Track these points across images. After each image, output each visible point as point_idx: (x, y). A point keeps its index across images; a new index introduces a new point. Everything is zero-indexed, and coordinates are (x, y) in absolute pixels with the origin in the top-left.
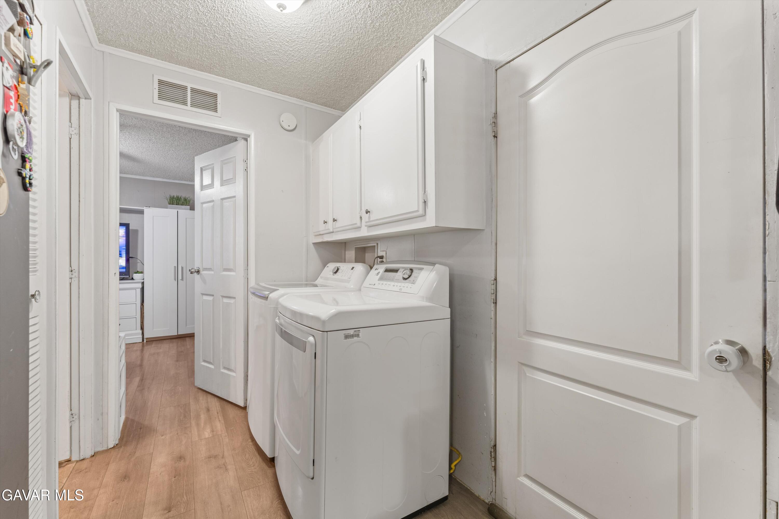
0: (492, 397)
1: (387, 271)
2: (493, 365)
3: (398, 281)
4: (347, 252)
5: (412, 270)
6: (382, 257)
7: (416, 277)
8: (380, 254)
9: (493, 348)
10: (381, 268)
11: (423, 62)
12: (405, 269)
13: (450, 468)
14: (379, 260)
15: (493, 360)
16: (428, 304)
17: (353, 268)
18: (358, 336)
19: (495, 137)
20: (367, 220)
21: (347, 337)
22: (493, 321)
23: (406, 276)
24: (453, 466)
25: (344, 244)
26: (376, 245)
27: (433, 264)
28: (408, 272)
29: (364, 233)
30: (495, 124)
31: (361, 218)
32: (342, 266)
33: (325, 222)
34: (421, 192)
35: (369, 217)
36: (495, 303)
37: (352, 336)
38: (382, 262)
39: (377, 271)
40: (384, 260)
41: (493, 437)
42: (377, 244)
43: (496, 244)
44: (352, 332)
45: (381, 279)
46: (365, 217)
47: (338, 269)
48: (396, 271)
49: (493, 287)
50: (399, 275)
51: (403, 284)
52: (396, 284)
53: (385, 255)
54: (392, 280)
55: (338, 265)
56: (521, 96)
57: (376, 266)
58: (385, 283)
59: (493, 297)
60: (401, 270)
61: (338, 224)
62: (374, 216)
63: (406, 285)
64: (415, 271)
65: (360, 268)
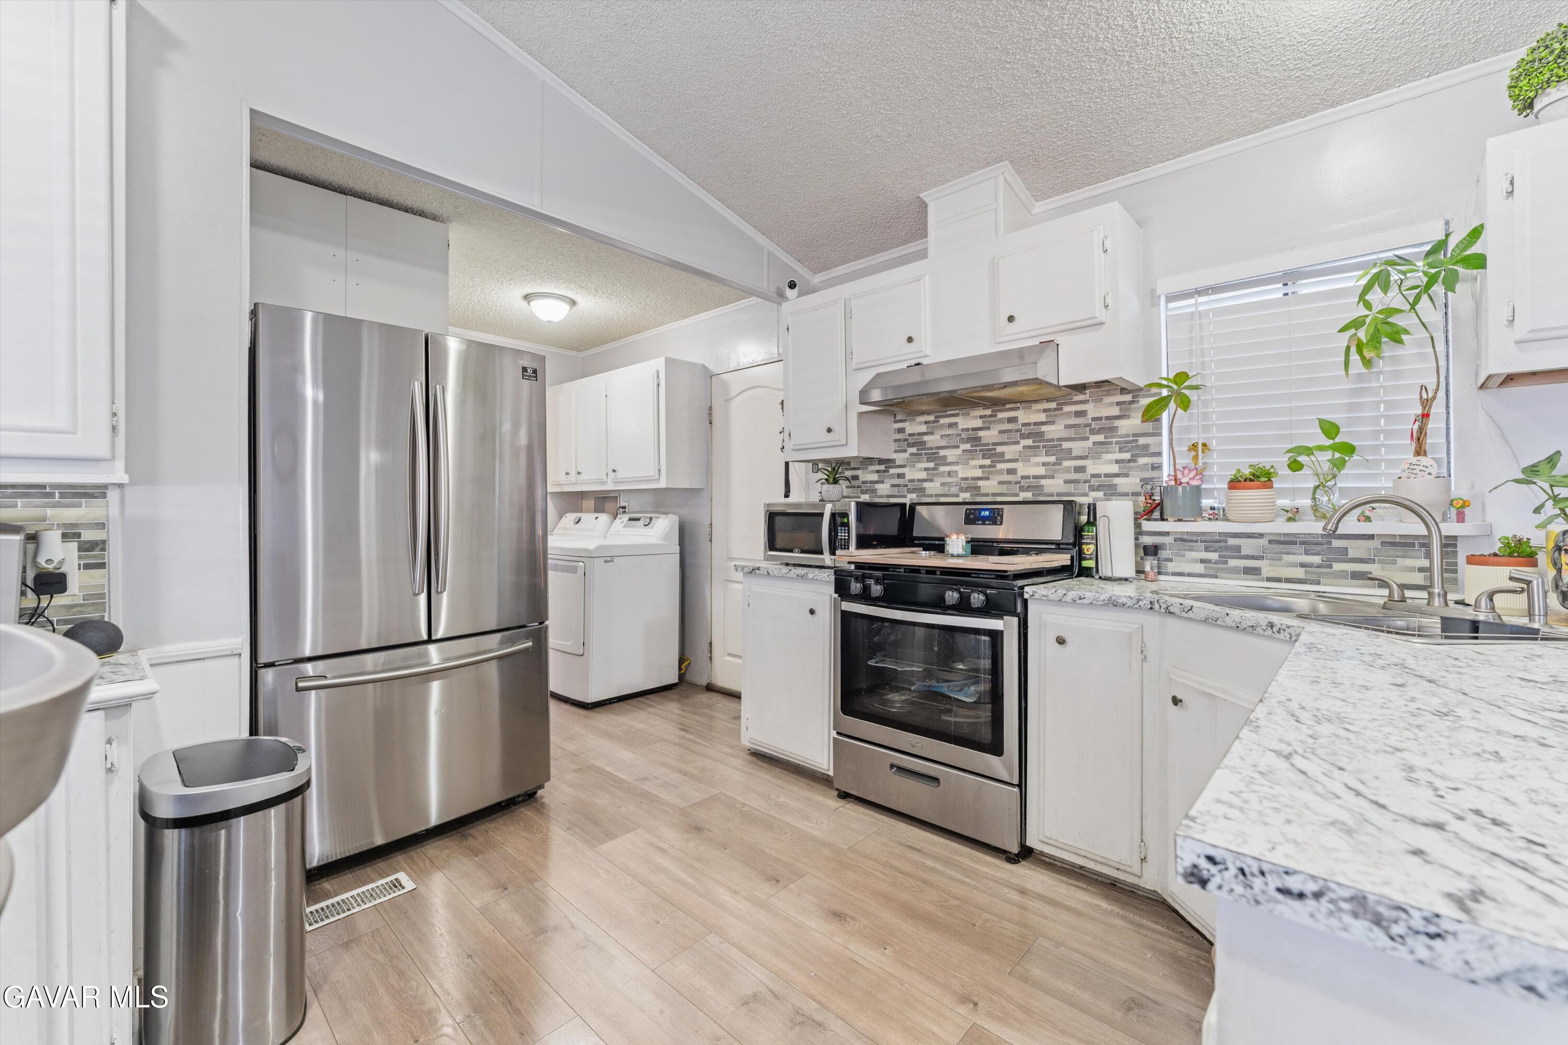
0: (709, 608)
1: (630, 519)
2: (709, 585)
3: (640, 527)
4: (584, 502)
5: (651, 519)
6: (624, 508)
7: (654, 524)
8: (622, 504)
9: (710, 573)
10: (625, 518)
11: (658, 372)
12: (646, 518)
13: (680, 669)
14: (621, 510)
15: (709, 582)
16: (664, 543)
17: (597, 518)
18: (613, 561)
19: (711, 423)
20: (614, 477)
21: (606, 562)
22: (709, 554)
23: (646, 523)
24: (683, 667)
25: (582, 495)
26: (618, 495)
27: (667, 514)
28: (648, 520)
29: (610, 486)
30: (710, 414)
31: (607, 474)
32: (585, 517)
33: (567, 474)
34: (657, 464)
35: (616, 475)
36: (711, 541)
37: (609, 561)
38: (625, 512)
39: (621, 520)
40: (627, 510)
41: (709, 637)
42: (620, 495)
43: (711, 499)
44: (609, 559)
45: (625, 526)
46: (611, 475)
47: (580, 520)
48: (638, 519)
49: (709, 530)
50: (641, 522)
51: (643, 530)
52: (638, 530)
53: (627, 506)
54: (635, 527)
55: (579, 515)
56: (725, 400)
57: (619, 516)
58: (628, 529)
59: (709, 536)
60: (642, 519)
61: (581, 477)
62: (620, 475)
63: (647, 529)
64: (654, 519)
65: (604, 518)
